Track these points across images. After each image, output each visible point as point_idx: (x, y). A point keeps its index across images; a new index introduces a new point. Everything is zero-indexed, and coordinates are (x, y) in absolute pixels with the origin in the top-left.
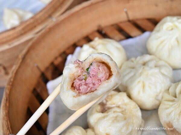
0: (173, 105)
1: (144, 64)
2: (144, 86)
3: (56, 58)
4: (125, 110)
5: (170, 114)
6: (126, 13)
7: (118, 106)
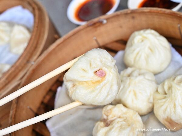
0: (166, 101)
1: (129, 76)
2: (135, 94)
3: (44, 97)
4: (126, 118)
5: (166, 110)
6: (96, 40)
7: (119, 116)
